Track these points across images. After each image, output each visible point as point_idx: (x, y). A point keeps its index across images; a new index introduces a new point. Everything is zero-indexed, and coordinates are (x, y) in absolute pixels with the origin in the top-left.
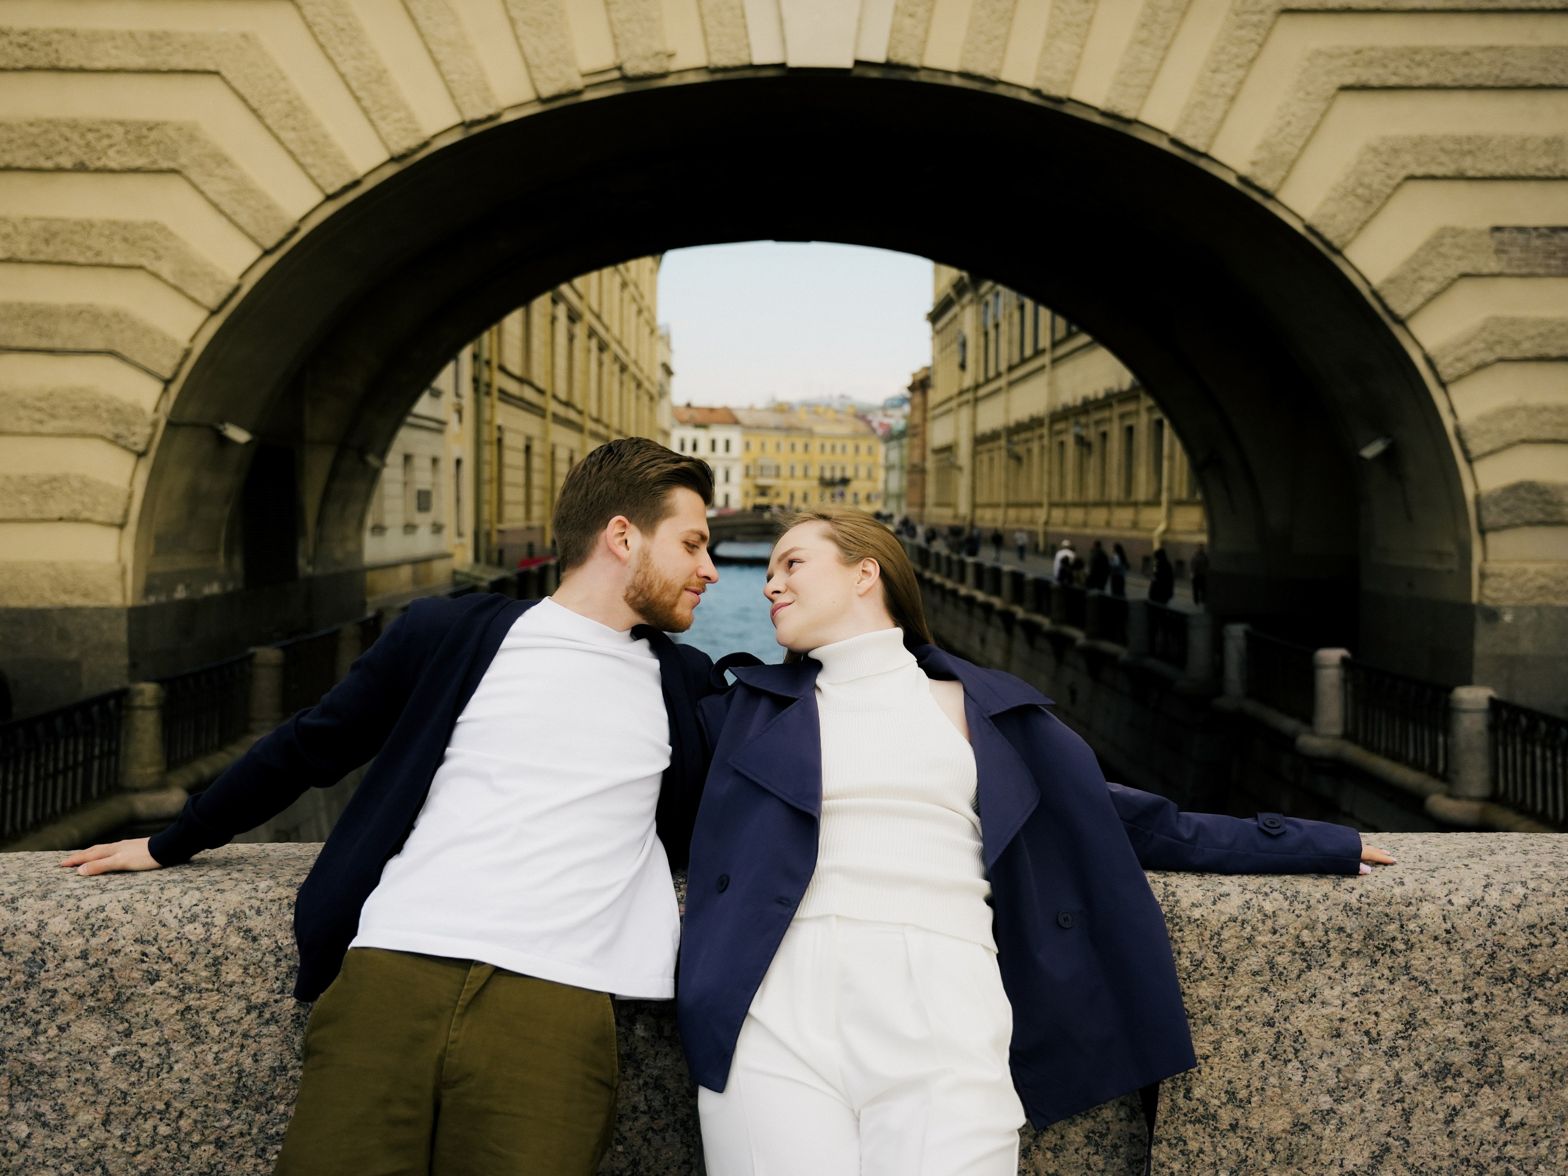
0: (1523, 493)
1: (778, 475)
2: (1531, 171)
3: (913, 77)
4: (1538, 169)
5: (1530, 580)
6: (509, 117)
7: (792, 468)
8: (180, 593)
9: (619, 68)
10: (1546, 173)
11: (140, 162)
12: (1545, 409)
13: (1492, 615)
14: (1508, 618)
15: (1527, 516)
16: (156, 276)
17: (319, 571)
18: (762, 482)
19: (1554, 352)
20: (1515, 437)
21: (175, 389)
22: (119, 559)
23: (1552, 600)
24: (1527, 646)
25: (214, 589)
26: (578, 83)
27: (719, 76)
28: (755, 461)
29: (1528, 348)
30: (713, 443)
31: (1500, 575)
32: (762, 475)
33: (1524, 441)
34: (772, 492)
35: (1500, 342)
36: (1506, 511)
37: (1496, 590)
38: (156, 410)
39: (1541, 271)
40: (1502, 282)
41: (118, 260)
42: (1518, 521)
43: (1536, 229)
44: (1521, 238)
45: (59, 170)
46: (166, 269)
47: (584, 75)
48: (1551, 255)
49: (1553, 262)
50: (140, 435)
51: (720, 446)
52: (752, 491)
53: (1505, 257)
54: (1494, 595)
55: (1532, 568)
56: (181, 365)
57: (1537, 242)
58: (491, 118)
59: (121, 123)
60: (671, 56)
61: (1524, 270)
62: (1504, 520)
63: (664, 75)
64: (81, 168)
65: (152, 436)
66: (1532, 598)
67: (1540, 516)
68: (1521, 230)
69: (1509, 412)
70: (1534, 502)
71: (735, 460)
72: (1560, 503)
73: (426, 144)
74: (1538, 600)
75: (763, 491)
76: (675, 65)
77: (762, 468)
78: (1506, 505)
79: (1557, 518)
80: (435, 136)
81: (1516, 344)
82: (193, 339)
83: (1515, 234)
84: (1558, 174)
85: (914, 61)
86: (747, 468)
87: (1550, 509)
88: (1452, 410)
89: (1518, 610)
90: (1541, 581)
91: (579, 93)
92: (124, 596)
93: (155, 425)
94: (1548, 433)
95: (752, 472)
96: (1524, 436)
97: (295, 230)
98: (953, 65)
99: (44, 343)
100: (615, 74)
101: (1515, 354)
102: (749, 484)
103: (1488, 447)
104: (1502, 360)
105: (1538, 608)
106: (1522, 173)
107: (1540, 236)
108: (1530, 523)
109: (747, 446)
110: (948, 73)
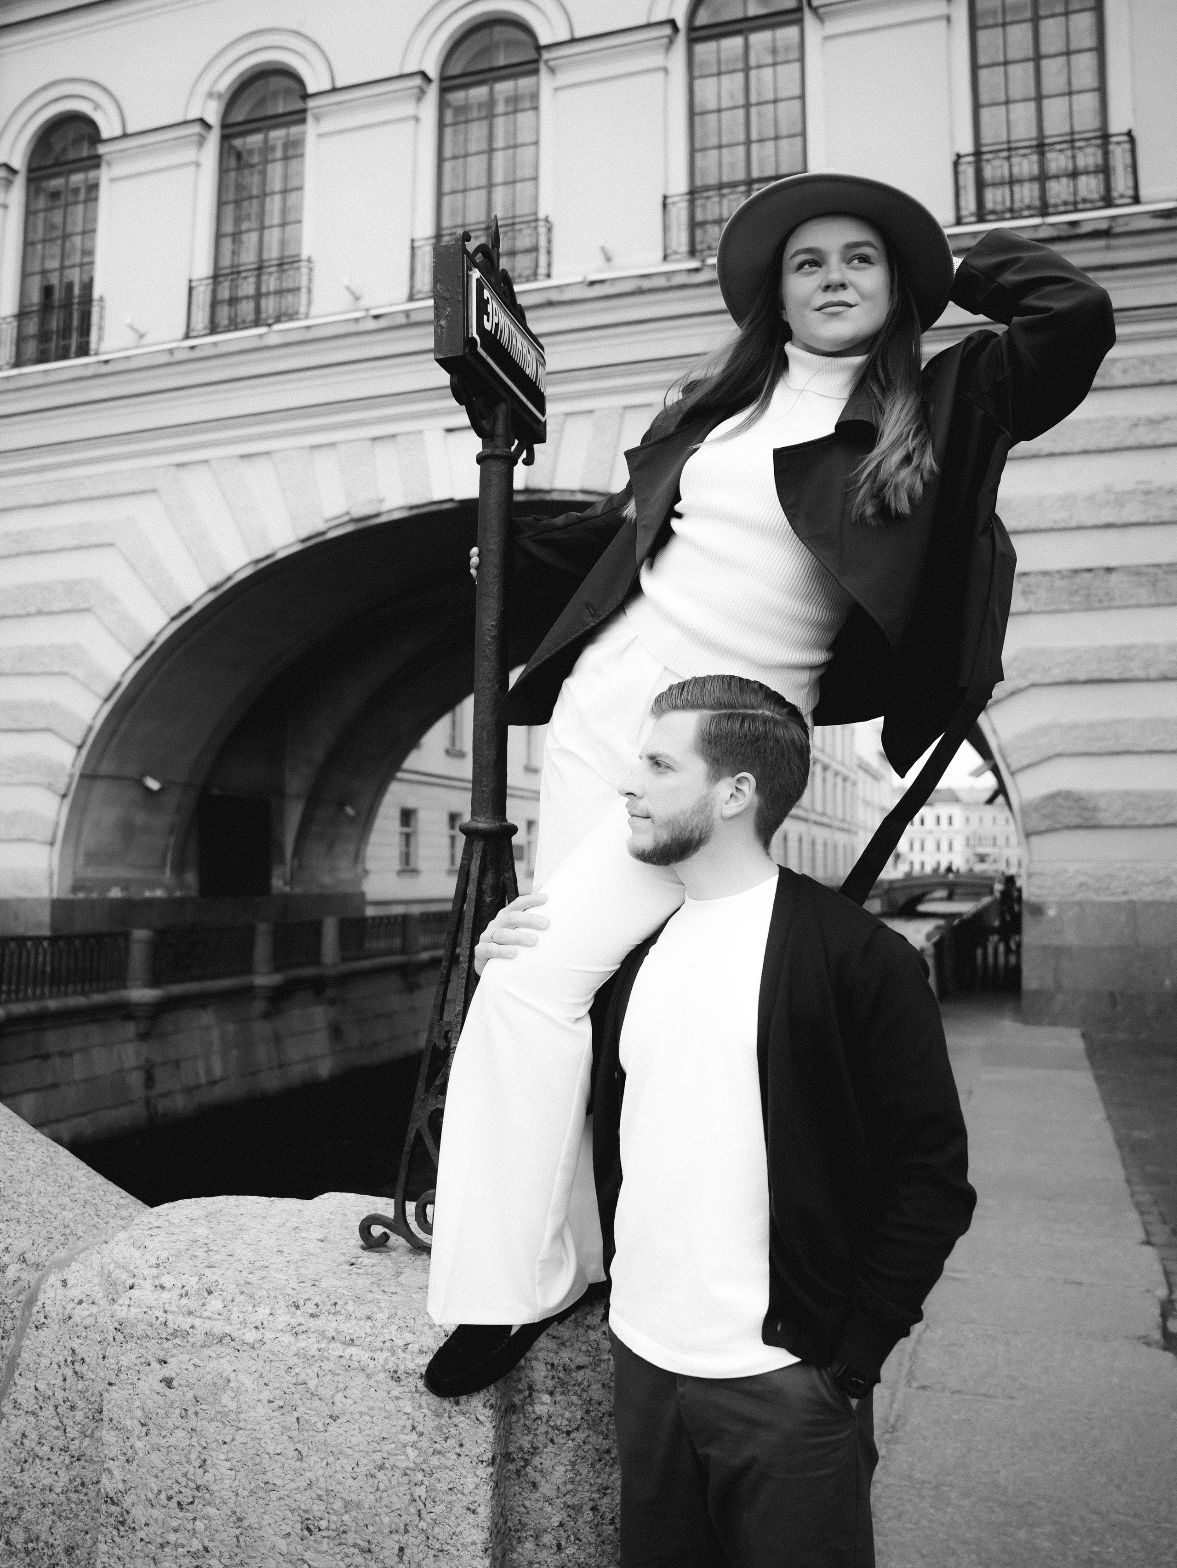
0: (1060, 800)
1: (994, 844)
2: (1049, 525)
3: (548, 497)
4: (1055, 522)
5: (1070, 878)
6: (281, 555)
7: (1007, 839)
8: (115, 893)
9: (348, 513)
10: (1063, 525)
11: (69, 606)
12: (1075, 726)
13: (1038, 910)
14: (1052, 912)
15: (1066, 821)
16: (75, 678)
17: (298, 890)
18: (981, 850)
19: (1082, 677)
20: (1051, 752)
21: (85, 751)
22: (50, 866)
23: (1092, 896)
24: (1071, 938)
25: (159, 893)
26: (322, 527)
27: (415, 512)
28: (974, 833)
29: (1058, 674)
30: (938, 819)
31: (1042, 874)
32: (980, 845)
33: (1059, 755)
34: (990, 859)
35: (1031, 670)
36: (1045, 816)
37: (1040, 887)
38: (73, 766)
39: (1065, 607)
40: (1033, 618)
41: (56, 669)
42: (1057, 826)
43: (1058, 572)
44: (1046, 581)
45: (29, 615)
46: (80, 673)
47: (327, 521)
48: (1073, 593)
49: (1076, 599)
50: (62, 784)
51: (944, 821)
52: (973, 859)
53: (1031, 597)
54: (1038, 892)
55: (1072, 868)
56: (87, 736)
57: (1059, 583)
58: (268, 557)
59: (62, 582)
60: (381, 501)
61: (1051, 607)
62: (1044, 825)
63: (377, 515)
64: (39, 613)
65: (70, 784)
66: (1072, 895)
67: (1078, 821)
68: (1045, 573)
69: (1044, 730)
70: (1071, 809)
71: (957, 832)
72: (1095, 809)
73: (229, 578)
74: (1079, 896)
75: (982, 858)
76: (385, 507)
77: (980, 839)
78: (1045, 811)
79: (1093, 822)
80: (236, 572)
81: (1047, 670)
82: (94, 718)
83: (1040, 577)
84: (1074, 524)
85: (545, 486)
86: (968, 839)
87: (1086, 814)
88: (994, 731)
89: (1061, 906)
90: (1081, 879)
91: (323, 533)
92: (51, 890)
93: (71, 776)
94: (1081, 747)
95: (972, 842)
96: (1059, 750)
97: (152, 643)
98: (575, 486)
99: (15, 726)
100: (346, 518)
101: (1047, 679)
102: (969, 853)
103: (1025, 762)
104: (1034, 685)
105: (1080, 904)
106: (1042, 526)
107: (1063, 577)
108: (1068, 828)
109: (967, 820)
110: (573, 492)
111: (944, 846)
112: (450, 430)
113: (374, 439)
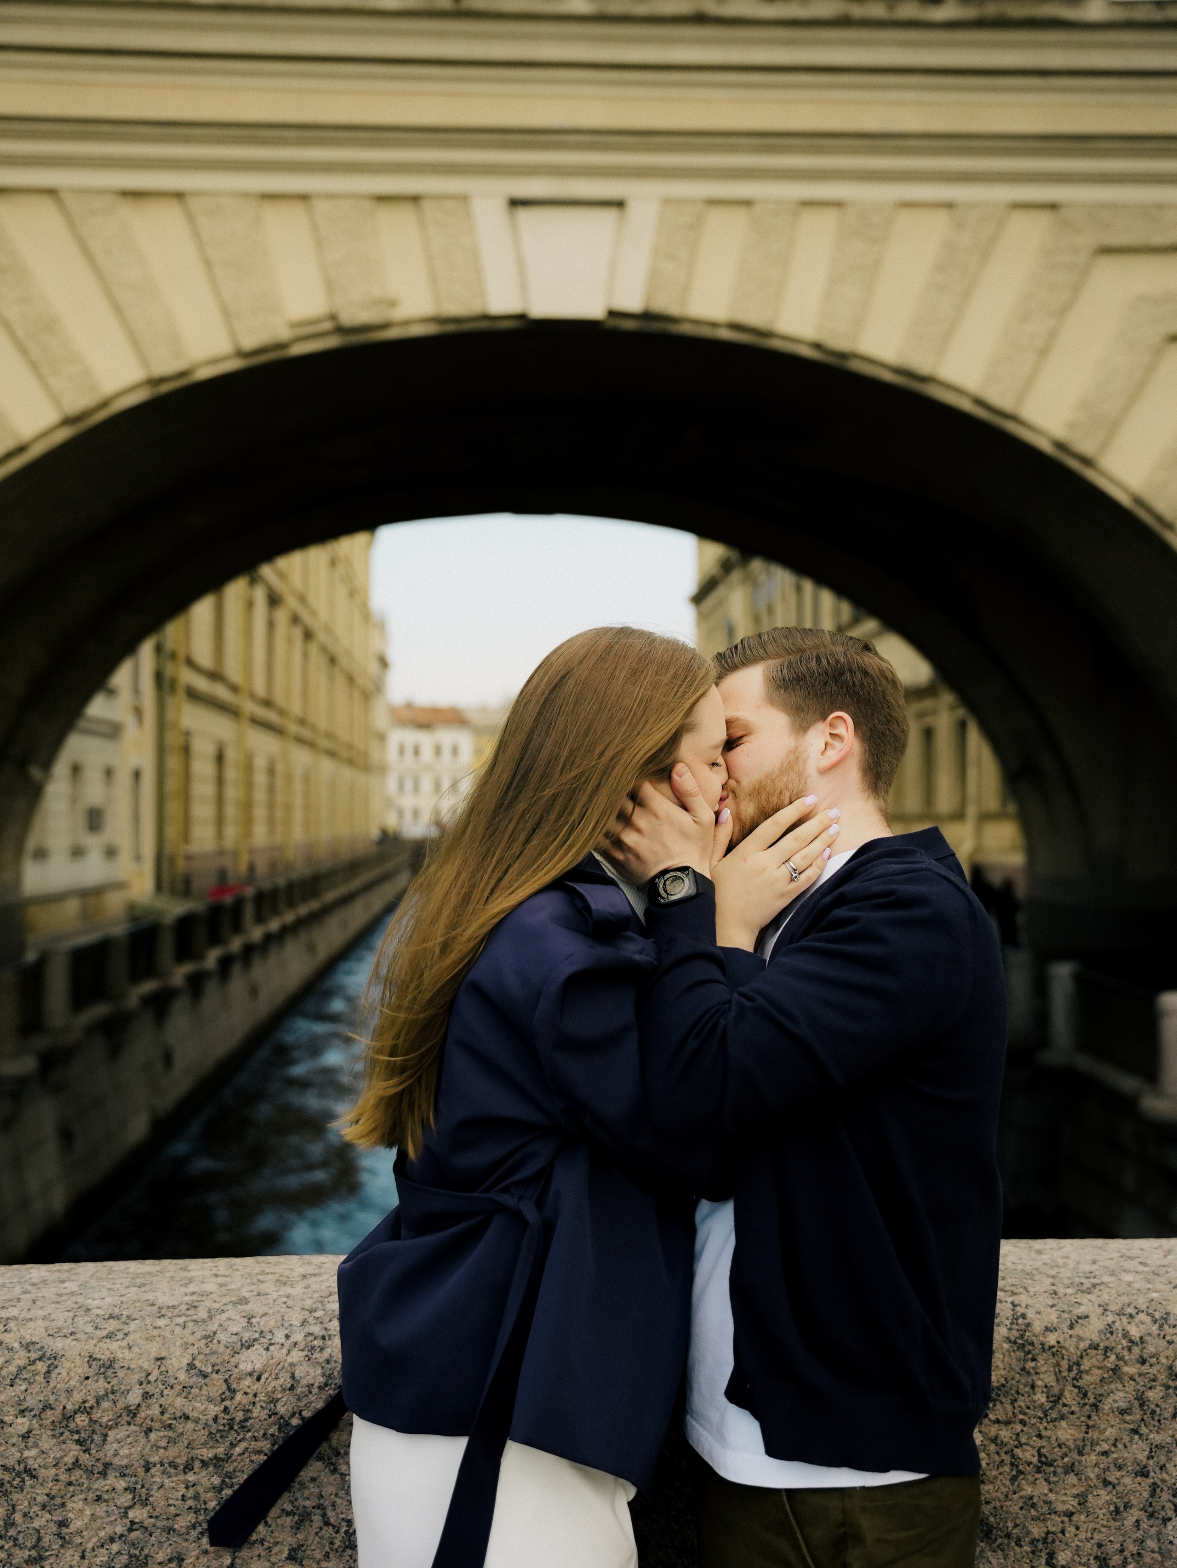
3: (675, 329)
6: (202, 373)
9: (333, 317)
26: (284, 333)
27: (450, 328)
47: (294, 325)
58: (182, 374)
63: (385, 326)
71: (465, 768)
73: (105, 404)
76: (398, 314)
80: (115, 395)
85: (675, 311)
91: (286, 345)
98: (721, 316)
100: (329, 325)
110: (714, 325)
112: (516, 203)
113: (382, 199)
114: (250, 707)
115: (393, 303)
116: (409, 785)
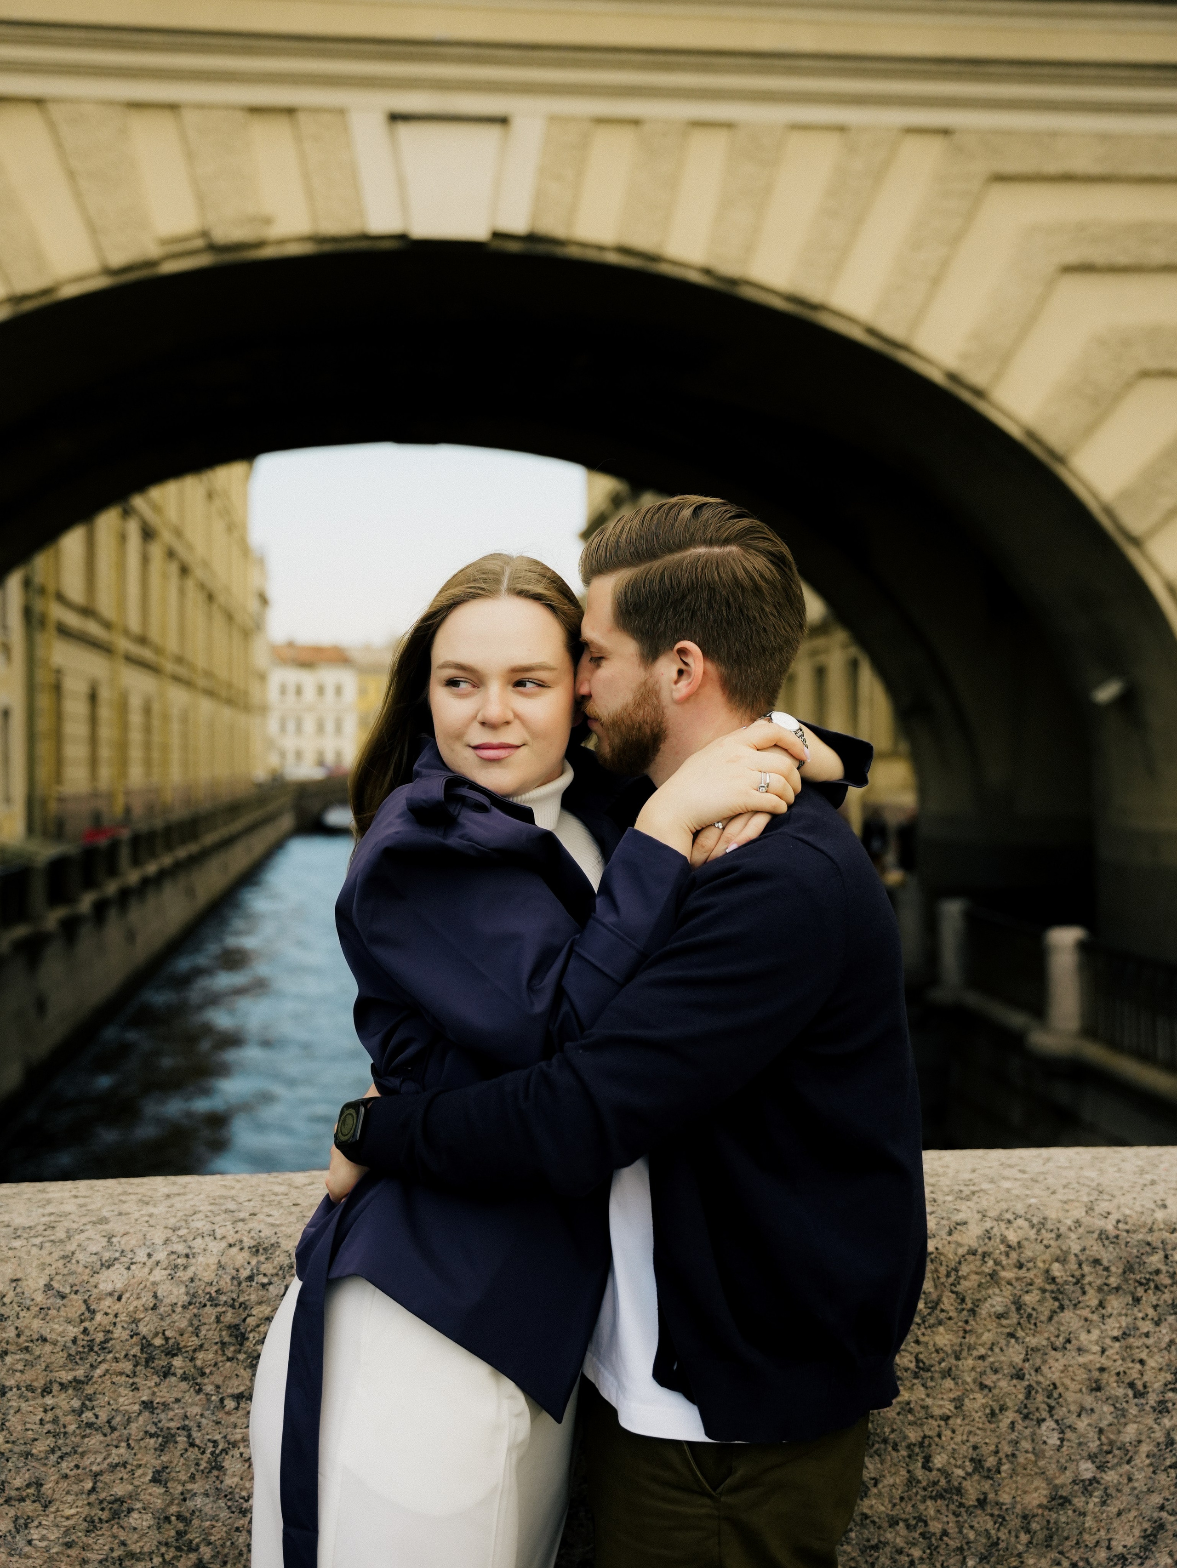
3: (560, 251)
6: (69, 291)
9: (205, 234)
26: (153, 251)
30: (321, 689)
51: (330, 692)
63: (260, 244)
71: (349, 708)
76: (275, 232)
91: (154, 263)
98: (610, 239)
111: (330, 726)
112: (395, 118)
113: (255, 110)
114: (124, 644)
115: (268, 221)
116: (291, 726)
